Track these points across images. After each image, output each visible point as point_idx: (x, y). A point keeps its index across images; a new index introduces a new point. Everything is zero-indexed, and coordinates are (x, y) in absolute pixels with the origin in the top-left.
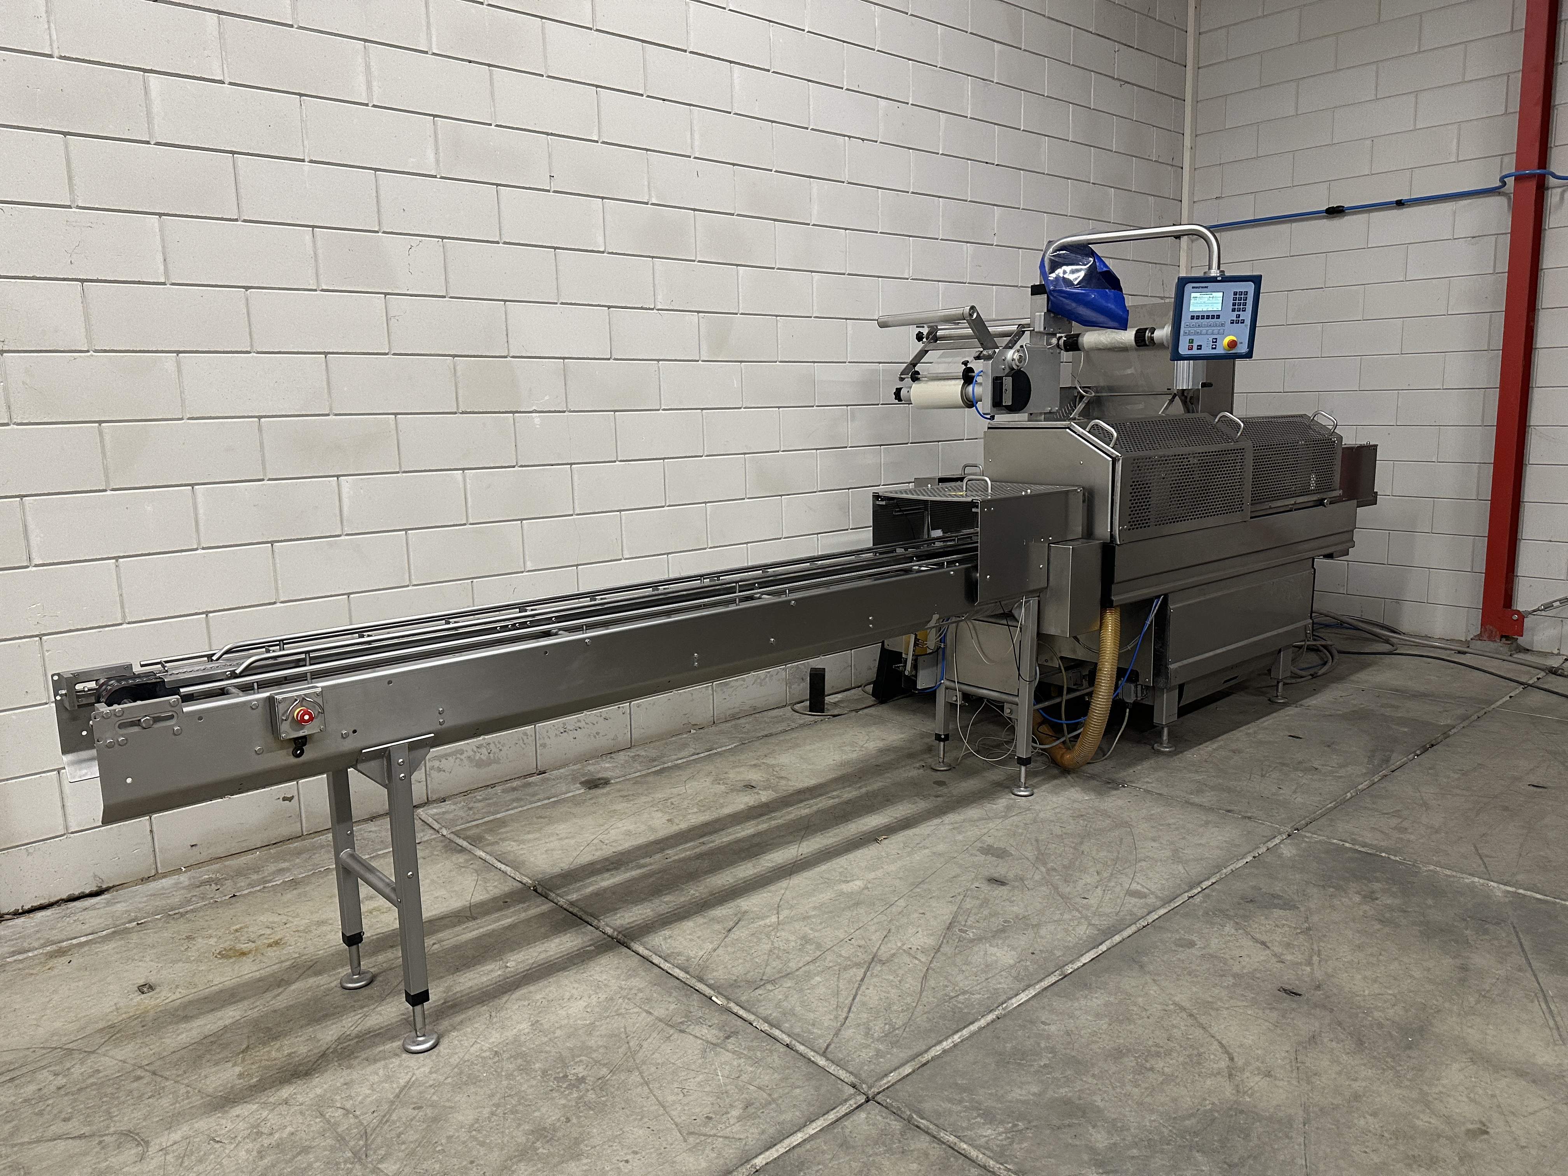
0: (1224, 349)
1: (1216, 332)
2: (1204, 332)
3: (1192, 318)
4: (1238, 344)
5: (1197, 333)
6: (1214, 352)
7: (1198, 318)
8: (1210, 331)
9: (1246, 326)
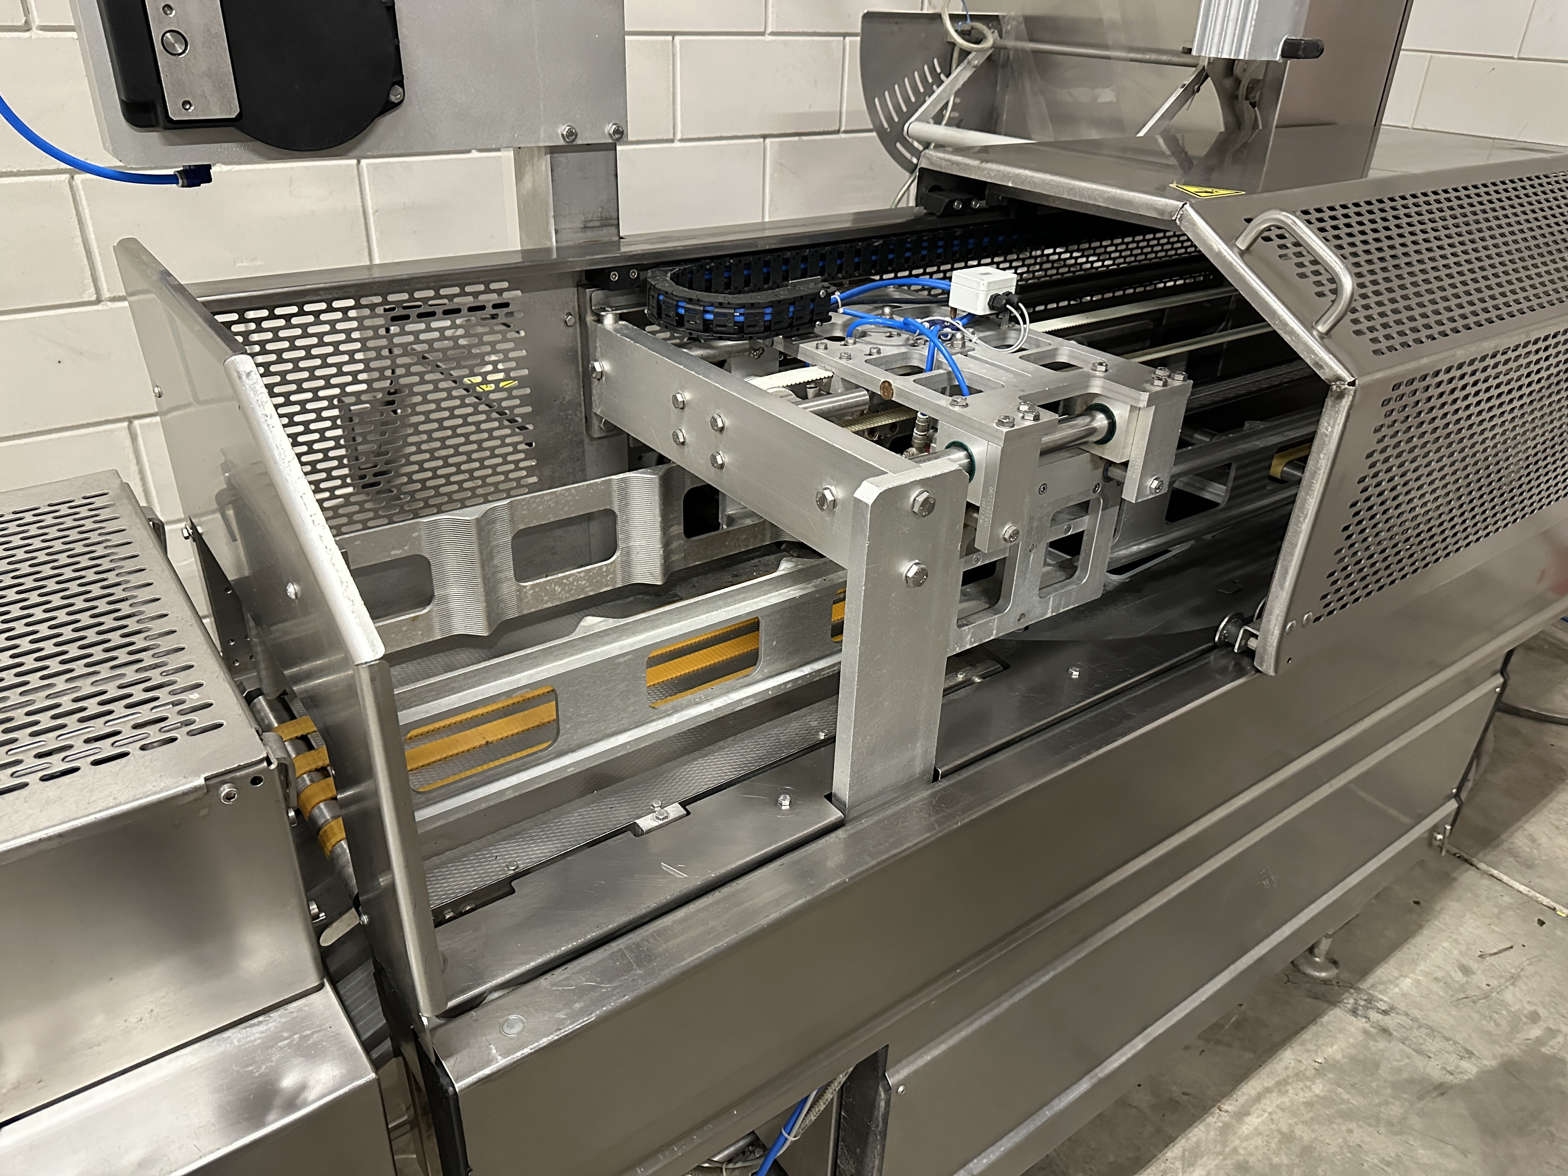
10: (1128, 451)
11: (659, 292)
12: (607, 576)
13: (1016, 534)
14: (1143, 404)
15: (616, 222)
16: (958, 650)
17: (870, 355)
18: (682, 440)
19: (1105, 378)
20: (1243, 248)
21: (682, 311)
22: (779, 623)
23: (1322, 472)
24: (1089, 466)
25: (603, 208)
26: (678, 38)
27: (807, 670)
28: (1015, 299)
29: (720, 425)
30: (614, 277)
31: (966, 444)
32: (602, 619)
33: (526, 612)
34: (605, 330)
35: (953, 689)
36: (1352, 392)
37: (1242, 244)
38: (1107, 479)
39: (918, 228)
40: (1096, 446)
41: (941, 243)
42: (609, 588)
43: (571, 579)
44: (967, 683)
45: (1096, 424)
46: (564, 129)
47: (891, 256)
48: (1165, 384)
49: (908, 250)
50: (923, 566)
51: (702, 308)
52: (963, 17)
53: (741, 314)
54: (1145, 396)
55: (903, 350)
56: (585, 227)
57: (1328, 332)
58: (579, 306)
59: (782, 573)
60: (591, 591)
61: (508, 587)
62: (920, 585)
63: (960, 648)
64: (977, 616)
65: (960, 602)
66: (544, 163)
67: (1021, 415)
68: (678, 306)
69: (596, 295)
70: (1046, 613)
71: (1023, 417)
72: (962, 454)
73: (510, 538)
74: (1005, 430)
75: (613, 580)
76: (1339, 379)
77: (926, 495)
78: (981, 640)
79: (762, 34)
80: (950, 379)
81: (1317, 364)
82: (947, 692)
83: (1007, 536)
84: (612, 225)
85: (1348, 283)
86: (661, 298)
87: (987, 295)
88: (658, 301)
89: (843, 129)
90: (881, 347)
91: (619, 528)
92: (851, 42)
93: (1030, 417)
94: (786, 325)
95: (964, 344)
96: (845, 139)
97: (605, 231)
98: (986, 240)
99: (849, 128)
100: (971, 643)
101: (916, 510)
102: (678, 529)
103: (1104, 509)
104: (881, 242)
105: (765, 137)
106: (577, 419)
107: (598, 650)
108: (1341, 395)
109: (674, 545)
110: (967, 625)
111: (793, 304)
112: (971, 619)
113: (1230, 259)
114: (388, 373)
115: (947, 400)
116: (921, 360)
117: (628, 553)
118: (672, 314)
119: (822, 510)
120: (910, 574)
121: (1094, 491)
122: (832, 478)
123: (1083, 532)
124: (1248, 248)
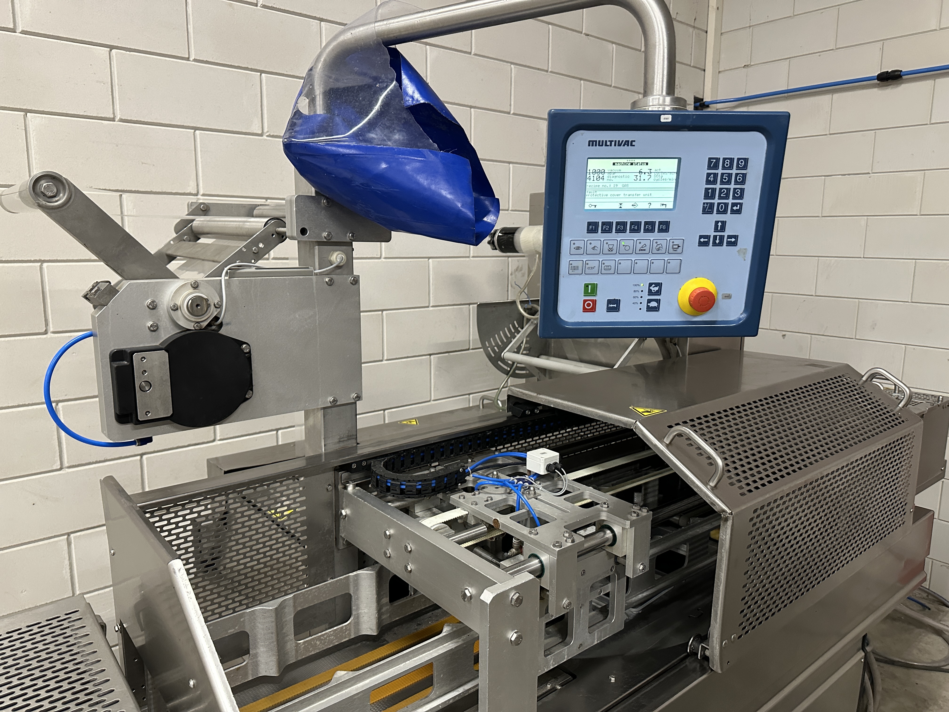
0: (682, 311)
1: (658, 265)
2: (625, 265)
3: (592, 227)
4: (719, 298)
5: (603, 270)
6: (653, 317)
7: (607, 227)
8: (642, 265)
9: (743, 252)
10: (625, 550)
11: (377, 475)
12: (345, 632)
13: (570, 604)
14: (628, 526)
15: (355, 437)
16: (546, 670)
17: (487, 501)
18: (389, 555)
19: (608, 512)
20: (668, 443)
21: (389, 484)
22: (444, 663)
23: (725, 559)
24: (606, 558)
25: (349, 431)
26: (384, 312)
27: (460, 690)
28: (560, 467)
29: (409, 549)
30: (354, 466)
31: (539, 555)
32: (346, 672)
33: (300, 658)
34: (348, 494)
35: (545, 695)
36: (731, 518)
37: (667, 441)
38: (617, 563)
39: (509, 424)
40: (609, 547)
41: (521, 429)
42: (347, 639)
43: (325, 636)
44: (553, 690)
45: (607, 536)
46: (331, 399)
47: (496, 438)
48: (638, 515)
49: (505, 434)
50: (519, 634)
51: (399, 483)
52: (527, 302)
53: (419, 485)
54: (628, 523)
55: (504, 496)
56: (340, 441)
57: (715, 486)
58: (335, 480)
59: (445, 634)
60: (336, 642)
61: (290, 645)
62: (519, 644)
63: (547, 668)
64: (554, 648)
65: (545, 639)
66: (320, 414)
67: (565, 539)
68: (387, 482)
69: (344, 475)
70: (593, 642)
71: (566, 541)
72: (537, 561)
73: (293, 616)
74: (558, 549)
75: (349, 634)
76: (724, 511)
77: (517, 595)
78: (558, 662)
79: (428, 307)
80: (529, 514)
81: (712, 503)
82: (540, 698)
83: (565, 606)
84: (353, 439)
85: (720, 462)
86: (379, 477)
87: (545, 465)
88: (377, 479)
89: (471, 348)
90: (492, 496)
91: (353, 603)
92: (473, 307)
93: (570, 540)
94: (443, 487)
95: (535, 493)
96: (473, 352)
97: (350, 442)
98: (545, 425)
99: (474, 347)
100: (553, 665)
101: (513, 603)
102: (386, 600)
103: (618, 579)
104: (491, 432)
105: (430, 355)
106: (331, 540)
107: (344, 692)
108: (726, 520)
109: (384, 609)
110: (550, 654)
111: (446, 477)
112: (552, 650)
113: (662, 449)
114: (224, 503)
115: (527, 530)
116: (513, 502)
117: (358, 617)
118: (384, 486)
119: (465, 601)
120: (513, 639)
121: (611, 570)
122: (469, 583)
123: (609, 592)
124: (670, 443)
